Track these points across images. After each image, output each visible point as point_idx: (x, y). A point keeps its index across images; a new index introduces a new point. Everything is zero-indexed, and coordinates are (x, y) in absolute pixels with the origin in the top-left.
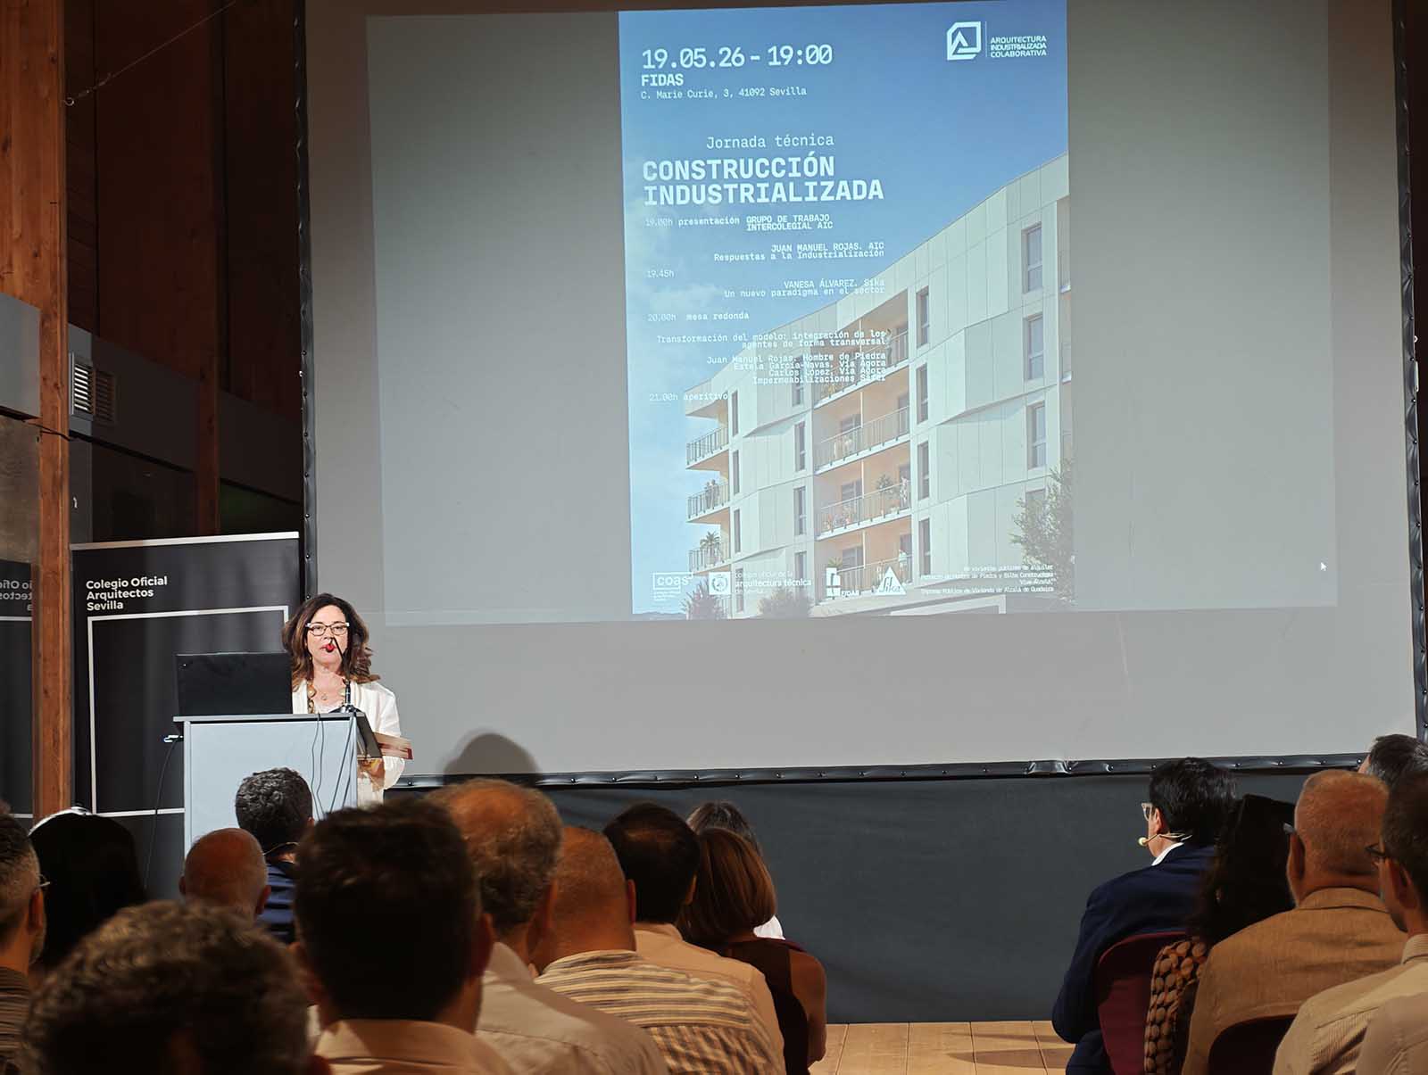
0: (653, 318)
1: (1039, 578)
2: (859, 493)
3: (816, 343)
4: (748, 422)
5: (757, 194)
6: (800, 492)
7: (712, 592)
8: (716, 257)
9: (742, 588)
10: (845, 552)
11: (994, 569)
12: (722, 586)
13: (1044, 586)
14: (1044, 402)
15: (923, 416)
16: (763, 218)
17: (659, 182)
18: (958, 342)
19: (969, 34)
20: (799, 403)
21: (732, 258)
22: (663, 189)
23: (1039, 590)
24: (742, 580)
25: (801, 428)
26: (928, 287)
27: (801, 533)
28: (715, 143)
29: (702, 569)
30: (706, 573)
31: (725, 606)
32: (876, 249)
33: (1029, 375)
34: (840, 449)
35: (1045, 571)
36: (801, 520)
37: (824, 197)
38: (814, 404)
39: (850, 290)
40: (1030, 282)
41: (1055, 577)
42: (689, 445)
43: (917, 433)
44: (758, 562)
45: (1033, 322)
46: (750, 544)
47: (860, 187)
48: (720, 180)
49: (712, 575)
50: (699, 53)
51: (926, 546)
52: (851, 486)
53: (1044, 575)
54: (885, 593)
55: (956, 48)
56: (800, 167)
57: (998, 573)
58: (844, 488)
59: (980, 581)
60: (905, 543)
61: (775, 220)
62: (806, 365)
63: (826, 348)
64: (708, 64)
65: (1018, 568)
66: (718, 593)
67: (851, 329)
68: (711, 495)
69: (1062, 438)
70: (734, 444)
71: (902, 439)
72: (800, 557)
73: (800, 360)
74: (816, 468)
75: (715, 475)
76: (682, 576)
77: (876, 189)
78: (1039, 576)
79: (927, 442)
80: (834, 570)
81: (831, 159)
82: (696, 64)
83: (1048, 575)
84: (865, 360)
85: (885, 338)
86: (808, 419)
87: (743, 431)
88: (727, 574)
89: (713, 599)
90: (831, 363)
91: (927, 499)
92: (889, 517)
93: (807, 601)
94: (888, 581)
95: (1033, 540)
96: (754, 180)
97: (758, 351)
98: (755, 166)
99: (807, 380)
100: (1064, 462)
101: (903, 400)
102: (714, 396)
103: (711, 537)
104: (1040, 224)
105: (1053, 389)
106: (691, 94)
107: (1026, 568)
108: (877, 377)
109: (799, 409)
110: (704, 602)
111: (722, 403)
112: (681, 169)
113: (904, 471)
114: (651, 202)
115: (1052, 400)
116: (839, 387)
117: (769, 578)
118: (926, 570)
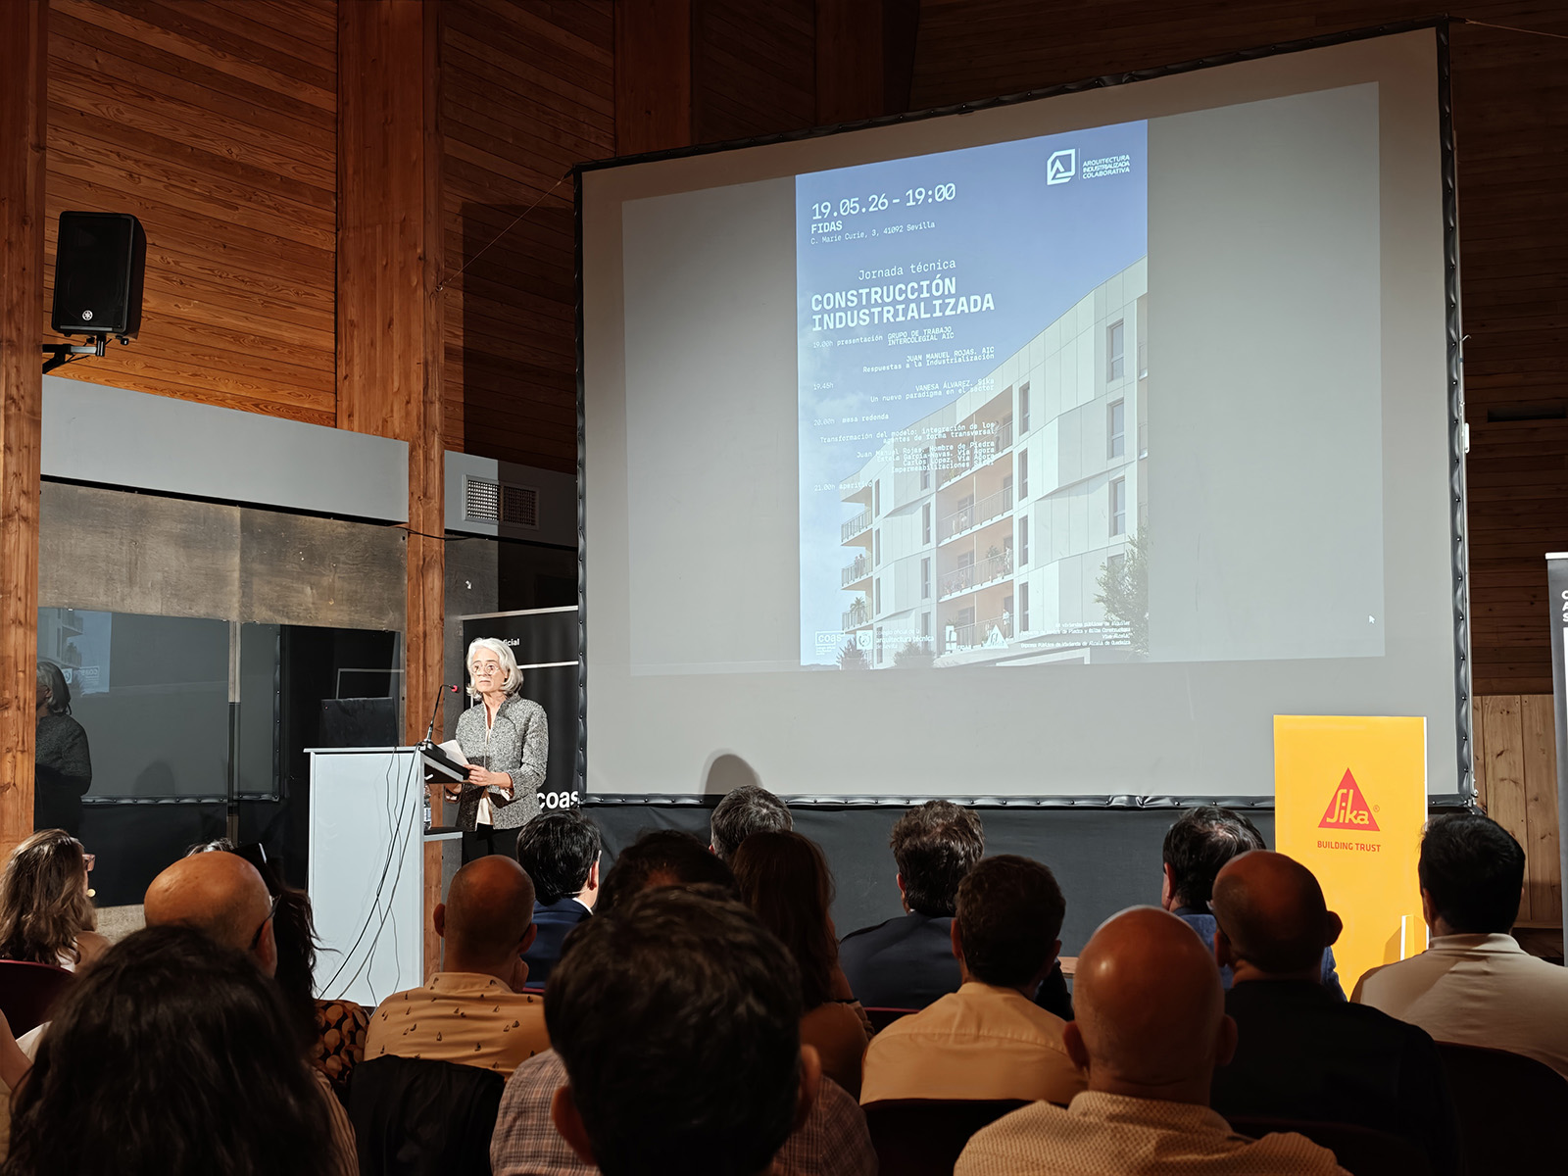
0: (818, 423)
1: (1119, 633)
2: (972, 562)
3: (940, 436)
4: (887, 504)
5: (896, 315)
6: (926, 562)
7: (859, 647)
8: (865, 369)
9: (881, 644)
10: (962, 612)
11: (1080, 625)
12: (866, 641)
13: (1123, 639)
14: (1124, 477)
15: (1024, 494)
16: (900, 334)
17: (823, 311)
18: (1053, 428)
19: (1065, 161)
20: (926, 487)
21: (876, 369)
22: (826, 316)
23: (1117, 643)
24: (881, 637)
25: (927, 508)
26: (1028, 383)
27: (926, 597)
28: (865, 275)
29: (852, 628)
30: (854, 632)
31: (868, 658)
32: (988, 352)
33: (1112, 455)
34: (958, 524)
35: (1124, 626)
36: (926, 586)
37: (948, 313)
38: (938, 486)
39: (967, 389)
40: (1113, 372)
41: (1132, 632)
42: (842, 527)
43: (1020, 508)
44: (894, 622)
46: (888, 608)
47: (975, 301)
48: (869, 305)
49: (859, 633)
50: (854, 202)
51: (1025, 606)
52: (965, 556)
53: (1122, 630)
54: (992, 647)
55: (1056, 175)
56: (929, 290)
57: (1083, 629)
58: (960, 557)
59: (1069, 636)
60: (1008, 604)
61: (909, 335)
62: (932, 455)
63: (948, 439)
64: (860, 209)
65: (1101, 624)
66: (863, 648)
67: (967, 422)
68: (859, 567)
69: (1139, 508)
70: (877, 523)
71: (1006, 515)
72: (926, 617)
73: (927, 451)
74: (938, 542)
75: (862, 550)
76: (836, 634)
77: (989, 302)
78: (1119, 631)
79: (1027, 517)
80: (952, 628)
81: (954, 279)
82: (852, 211)
83: (1126, 630)
84: (979, 448)
85: (994, 428)
86: (933, 500)
87: (883, 512)
88: (870, 632)
89: (860, 653)
90: (951, 452)
91: (1026, 565)
92: (996, 582)
93: (930, 653)
94: (994, 636)
95: (1114, 599)
96: (894, 303)
97: (896, 445)
98: (894, 292)
99: (932, 468)
100: (1141, 529)
101: (1008, 481)
102: (862, 485)
103: (858, 602)
104: (1122, 320)
105: (1131, 466)
106: (849, 237)
107: (1108, 624)
108: (987, 462)
109: (926, 492)
110: (853, 653)
111: (868, 490)
112: (840, 299)
113: (1008, 542)
114: (818, 328)
115: (1131, 475)
116: (957, 472)
117: (902, 634)
118: (1025, 627)
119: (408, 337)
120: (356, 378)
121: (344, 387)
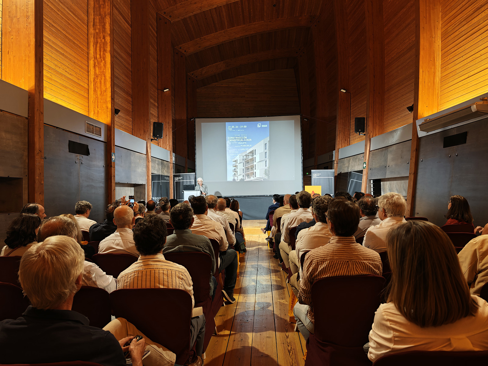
0: (229, 152)
1: (266, 177)
2: (249, 169)
4: (238, 162)
6: (243, 169)
8: (235, 146)
9: (238, 178)
10: (248, 175)
11: (262, 176)
12: (236, 178)
15: (255, 162)
16: (240, 143)
17: (230, 139)
18: (259, 155)
19: (260, 125)
21: (237, 146)
25: (243, 163)
26: (256, 149)
28: (235, 135)
29: (234, 177)
31: (236, 180)
32: (251, 146)
33: (265, 158)
34: (247, 165)
36: (243, 172)
37: (246, 140)
38: (245, 160)
39: (248, 150)
40: (266, 149)
41: (268, 177)
42: (233, 165)
43: (255, 163)
45: (266, 153)
46: (238, 174)
47: (249, 139)
48: (236, 139)
51: (255, 174)
54: (251, 179)
55: (259, 126)
56: (243, 138)
58: (247, 169)
59: (261, 178)
60: (253, 174)
63: (246, 155)
64: (234, 127)
65: (264, 176)
67: (248, 153)
68: (235, 169)
69: (269, 164)
70: (237, 164)
71: (253, 164)
72: (243, 175)
73: (243, 156)
74: (245, 167)
75: (235, 167)
76: (232, 177)
77: (251, 140)
80: (247, 177)
81: (246, 137)
84: (250, 156)
85: (251, 154)
86: (244, 162)
87: (238, 163)
90: (246, 157)
91: (255, 170)
92: (252, 172)
93: (244, 180)
95: (266, 174)
96: (239, 139)
97: (239, 155)
98: (239, 138)
99: (244, 158)
100: (269, 166)
101: (253, 160)
103: (235, 174)
104: (266, 143)
106: (233, 130)
108: (251, 158)
110: (234, 180)
111: (236, 160)
112: (232, 138)
113: (253, 167)
114: (229, 141)
115: (268, 160)
116: (247, 159)
117: (240, 177)
118: (255, 177)
119: (169, 138)
120: (161, 142)
121: (159, 143)
